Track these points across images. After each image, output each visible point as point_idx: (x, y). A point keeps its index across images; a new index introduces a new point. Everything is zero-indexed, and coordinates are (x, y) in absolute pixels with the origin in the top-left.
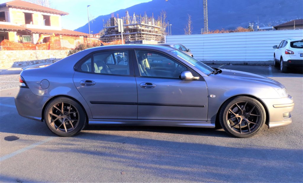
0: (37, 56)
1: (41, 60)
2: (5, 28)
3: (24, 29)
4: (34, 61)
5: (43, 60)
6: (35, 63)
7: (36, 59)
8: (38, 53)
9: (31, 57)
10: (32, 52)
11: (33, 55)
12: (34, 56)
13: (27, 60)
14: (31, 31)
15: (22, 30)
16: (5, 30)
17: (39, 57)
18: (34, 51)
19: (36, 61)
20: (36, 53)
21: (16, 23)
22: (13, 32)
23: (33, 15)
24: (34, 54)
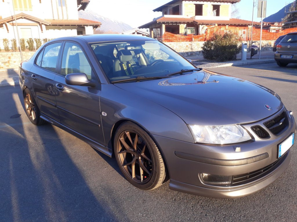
0: (192, 48)
1: (196, 52)
2: (176, 21)
3: (192, 21)
4: (189, 52)
5: (197, 52)
6: (189, 54)
7: (191, 51)
8: (193, 44)
9: (187, 48)
10: (188, 43)
11: (188, 46)
12: (189, 48)
13: (182, 52)
14: (197, 23)
15: (190, 22)
16: (176, 23)
17: (194, 49)
18: (190, 43)
19: (191, 52)
20: (192, 45)
21: (187, 16)
22: (183, 24)
23: (203, 6)
24: (190, 46)
